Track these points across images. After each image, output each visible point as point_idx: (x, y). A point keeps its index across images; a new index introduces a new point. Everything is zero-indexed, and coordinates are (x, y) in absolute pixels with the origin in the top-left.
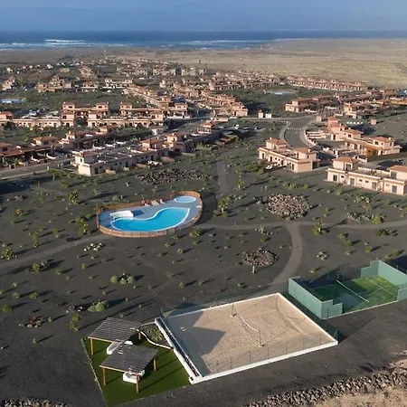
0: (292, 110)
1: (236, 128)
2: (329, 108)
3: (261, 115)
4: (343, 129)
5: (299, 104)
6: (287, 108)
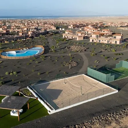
3: (61, 29)
6: (69, 27)
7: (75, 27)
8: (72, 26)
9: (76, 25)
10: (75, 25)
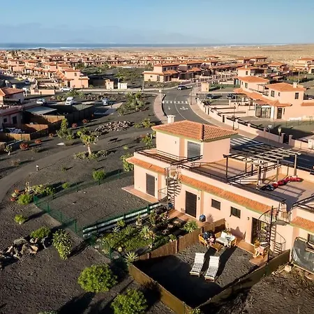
0: (154, 79)
1: (68, 103)
2: (201, 77)
3: (109, 85)
4: (301, 94)
5: (164, 70)
6: (147, 77)
7: (172, 76)
8: (158, 70)
9: (175, 67)
10: (170, 67)
